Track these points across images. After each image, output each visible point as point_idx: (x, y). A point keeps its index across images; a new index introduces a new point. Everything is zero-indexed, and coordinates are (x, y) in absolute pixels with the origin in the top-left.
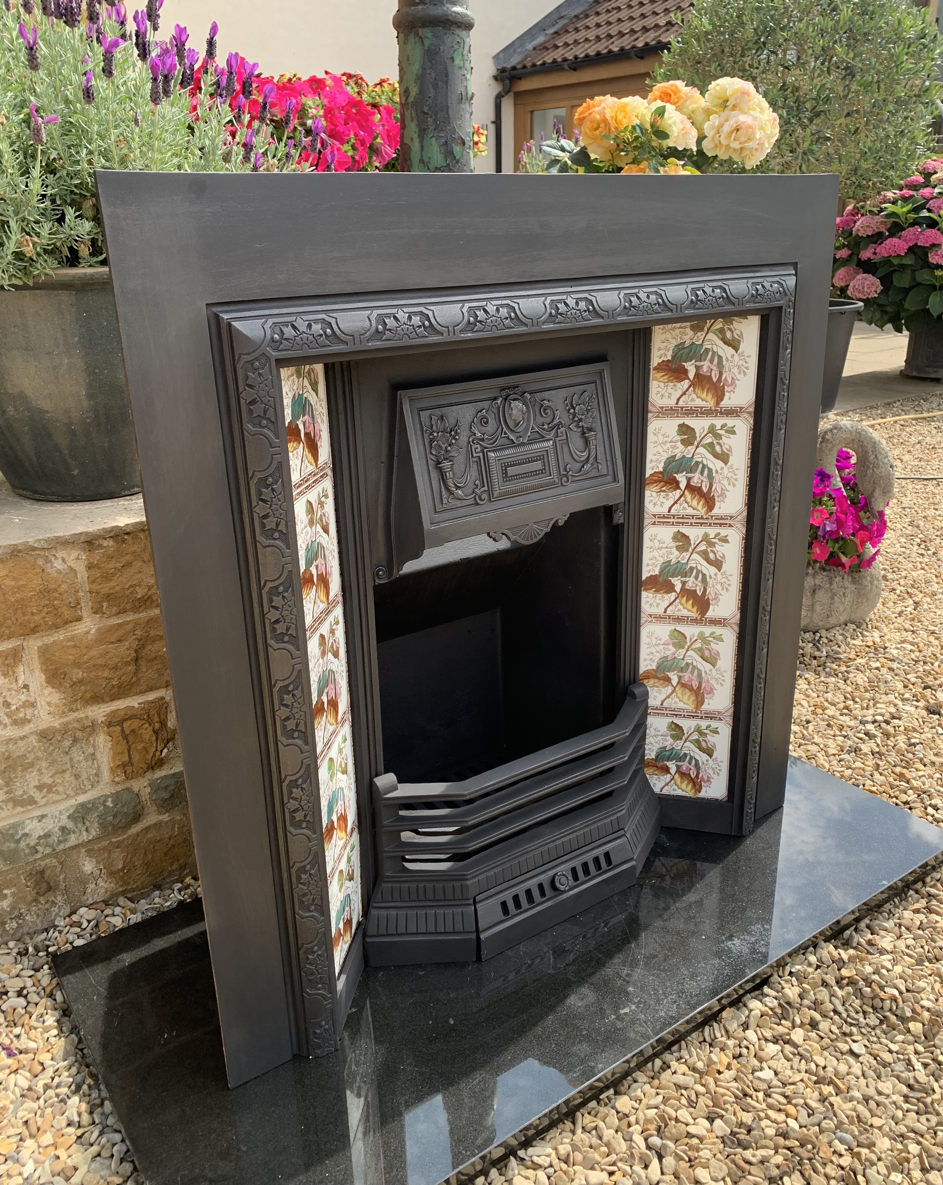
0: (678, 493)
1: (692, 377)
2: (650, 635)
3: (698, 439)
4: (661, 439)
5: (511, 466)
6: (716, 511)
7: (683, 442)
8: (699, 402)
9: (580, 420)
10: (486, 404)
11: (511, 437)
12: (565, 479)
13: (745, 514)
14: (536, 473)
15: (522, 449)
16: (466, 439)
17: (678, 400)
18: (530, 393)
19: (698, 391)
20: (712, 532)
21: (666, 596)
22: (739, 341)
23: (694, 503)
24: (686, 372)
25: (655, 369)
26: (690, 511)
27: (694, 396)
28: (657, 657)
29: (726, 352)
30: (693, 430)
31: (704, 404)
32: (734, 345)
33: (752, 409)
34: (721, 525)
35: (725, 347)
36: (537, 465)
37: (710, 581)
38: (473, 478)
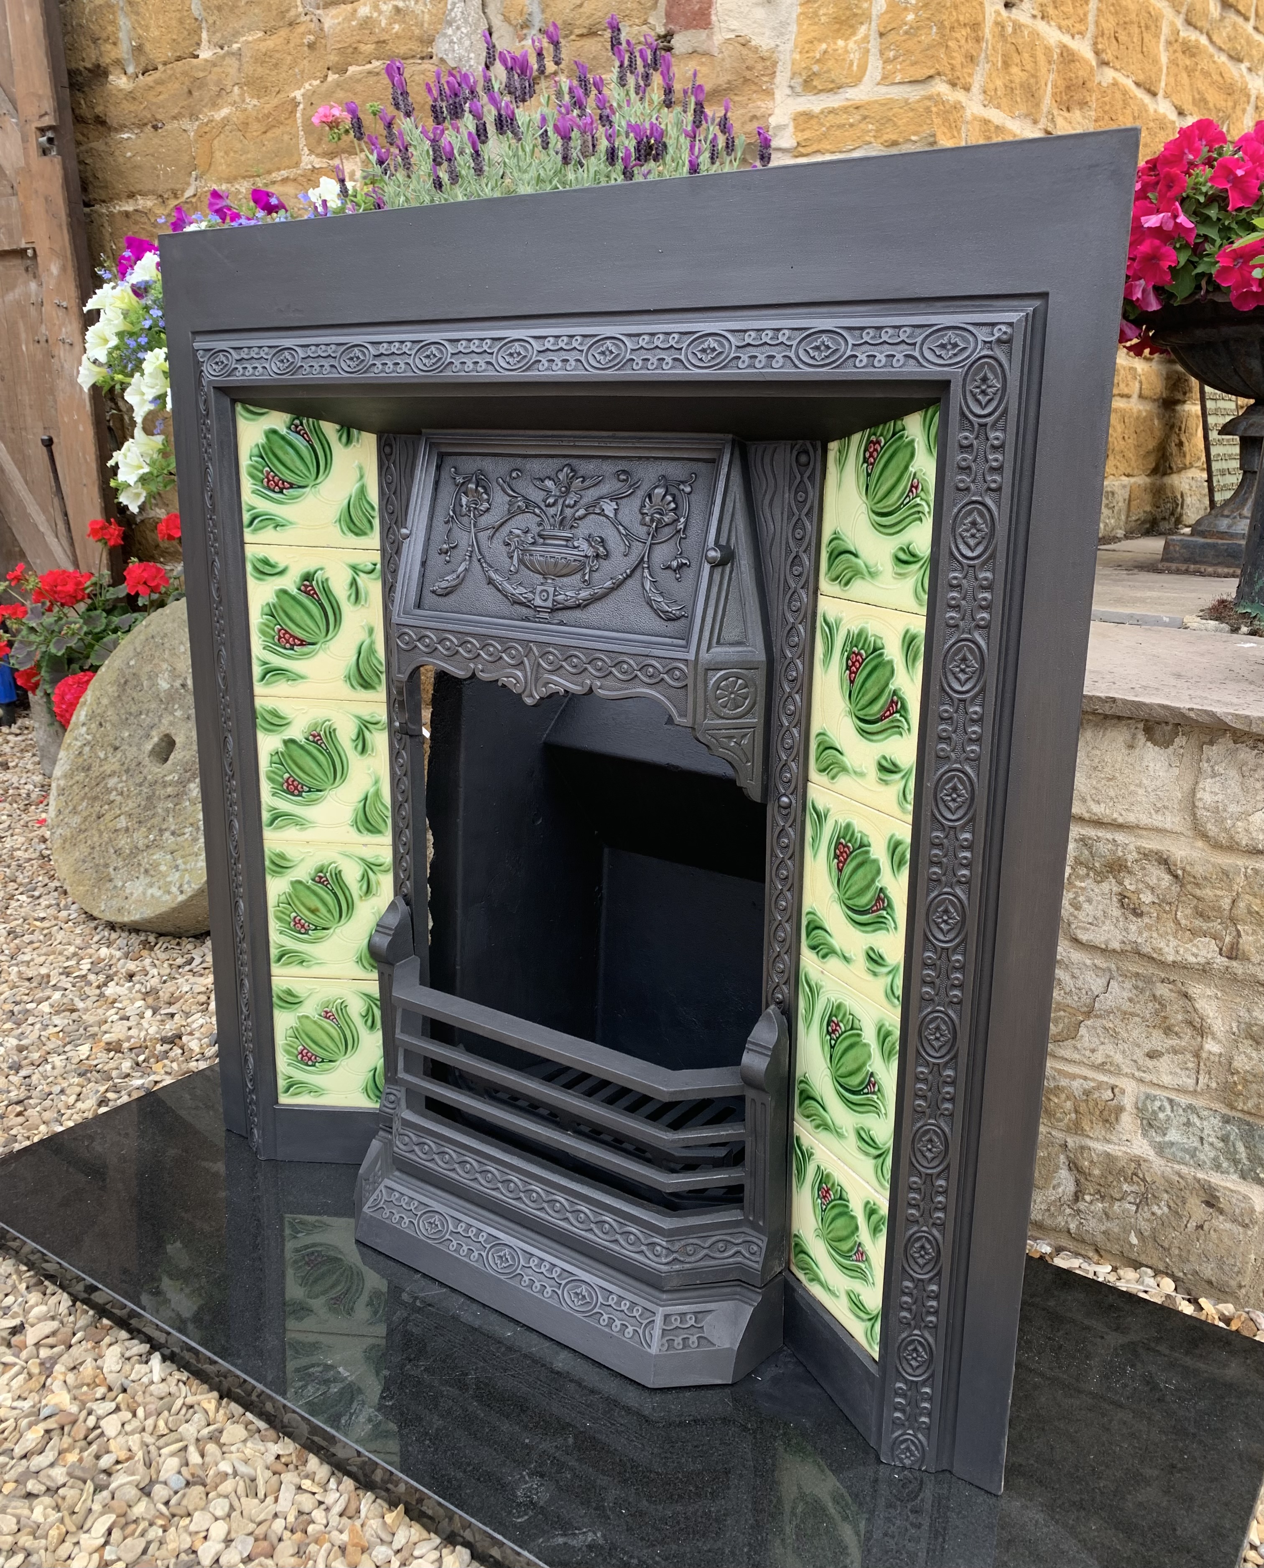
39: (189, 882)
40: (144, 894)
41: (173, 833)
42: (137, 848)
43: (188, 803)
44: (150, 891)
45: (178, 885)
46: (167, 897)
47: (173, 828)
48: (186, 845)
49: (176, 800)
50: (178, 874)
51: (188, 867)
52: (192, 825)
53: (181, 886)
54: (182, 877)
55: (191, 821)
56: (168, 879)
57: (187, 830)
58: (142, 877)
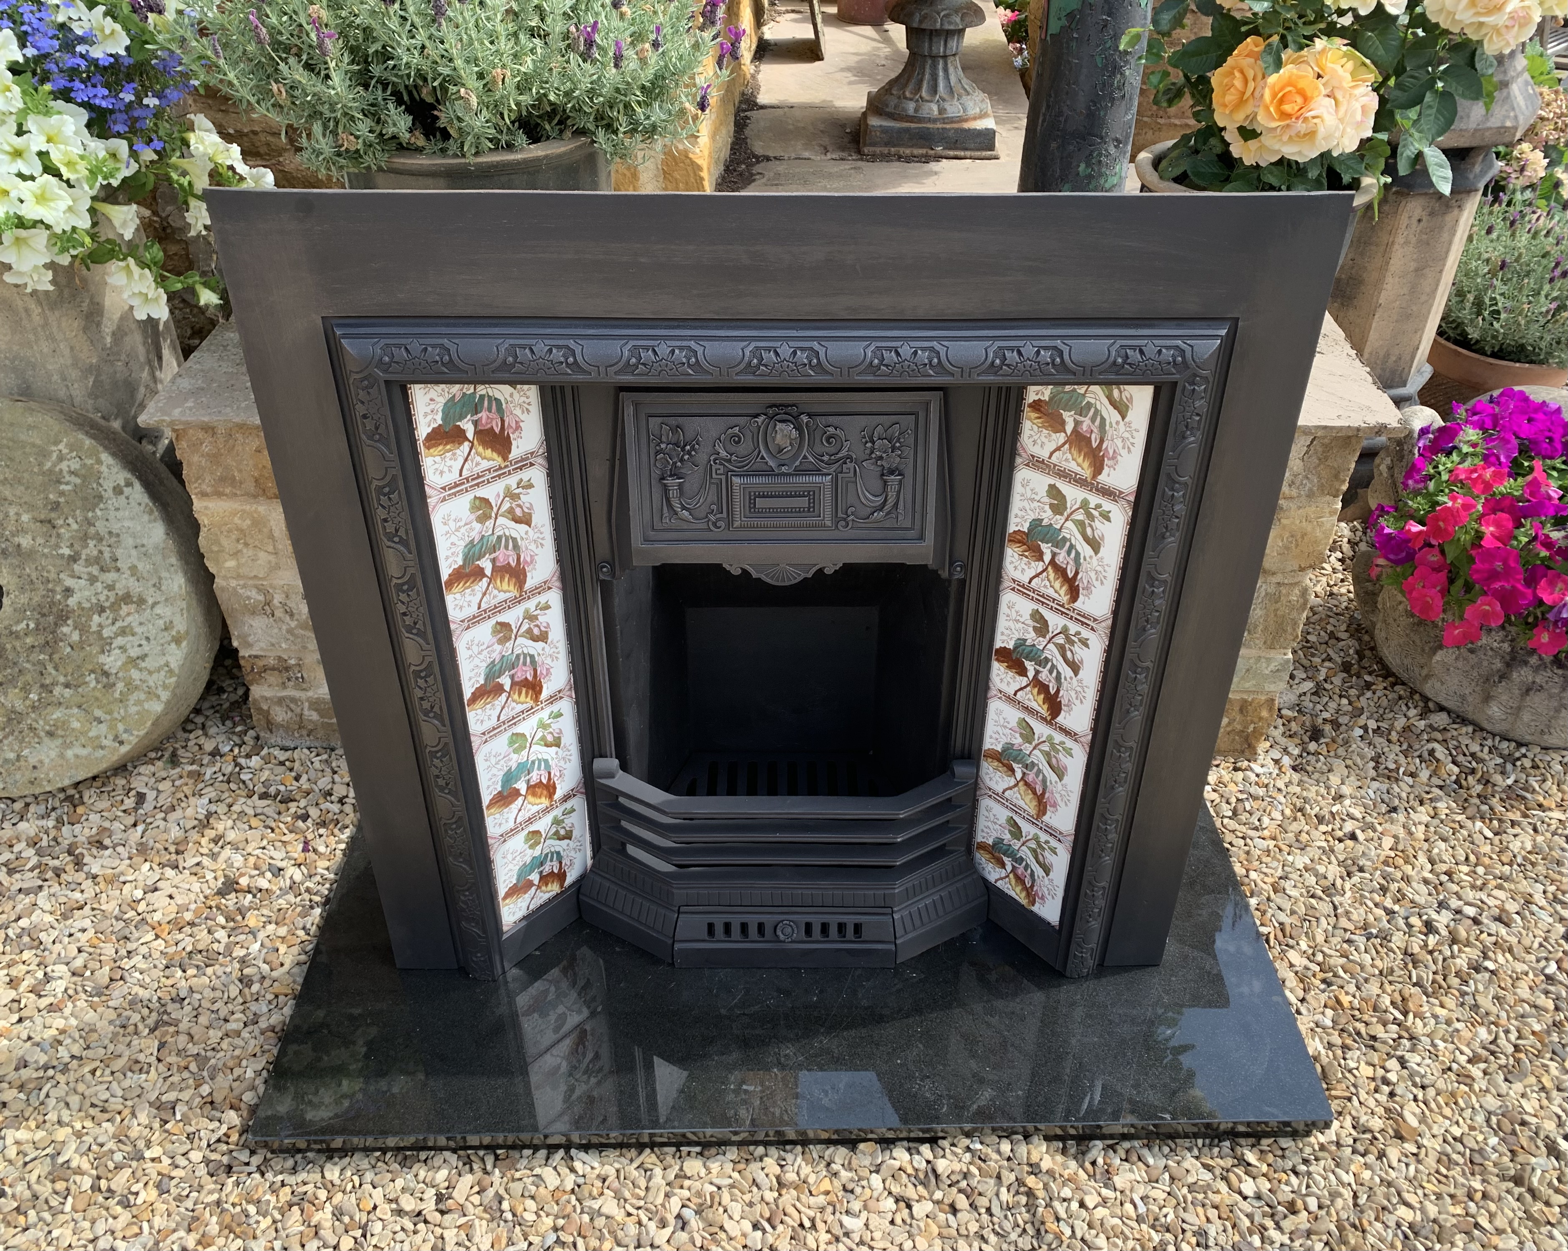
0: (1040, 566)
1: (1069, 432)
2: (999, 713)
3: (1069, 511)
4: (1029, 494)
5: (764, 497)
6: (1078, 605)
7: (1052, 506)
8: (1073, 466)
9: (881, 458)
10: (742, 420)
11: (771, 463)
12: (843, 523)
13: (1110, 622)
14: (798, 512)
15: (783, 480)
16: (706, 457)
17: (1051, 454)
18: (810, 415)
19: (1075, 453)
20: (1073, 628)
21: (1018, 678)
22: (1127, 407)
23: (1057, 585)
24: (1063, 423)
25: (1030, 406)
26: (1051, 592)
27: (1069, 456)
28: (1004, 740)
29: (1112, 415)
30: (1064, 497)
31: (1078, 469)
32: (1122, 409)
33: (1132, 498)
34: (1083, 623)
35: (1110, 408)
36: (803, 502)
37: (1065, 684)
38: (709, 500)
39: (126, 731)
40: (62, 756)
41: (67, 686)
42: (14, 712)
43: (69, 649)
44: (69, 753)
45: (110, 737)
46: (100, 753)
47: (62, 679)
48: (98, 694)
49: (48, 650)
50: (103, 728)
51: (116, 715)
52: (92, 671)
53: (116, 738)
54: (112, 727)
55: (90, 667)
56: (91, 734)
57: (88, 679)
58: (46, 740)
